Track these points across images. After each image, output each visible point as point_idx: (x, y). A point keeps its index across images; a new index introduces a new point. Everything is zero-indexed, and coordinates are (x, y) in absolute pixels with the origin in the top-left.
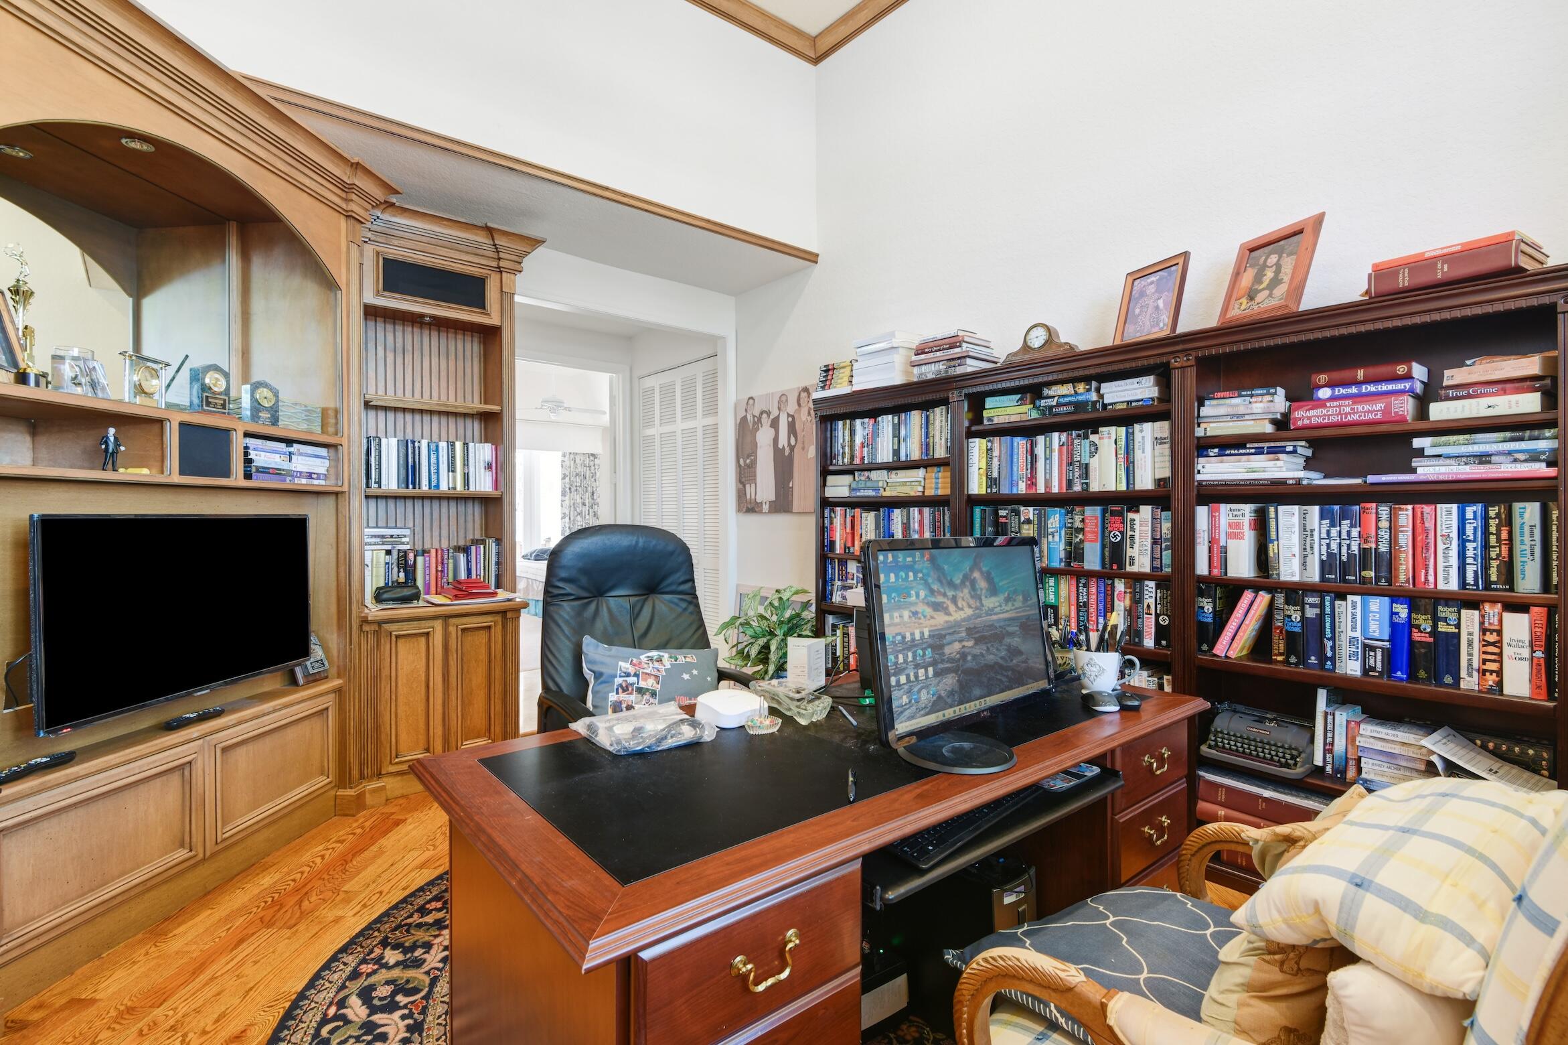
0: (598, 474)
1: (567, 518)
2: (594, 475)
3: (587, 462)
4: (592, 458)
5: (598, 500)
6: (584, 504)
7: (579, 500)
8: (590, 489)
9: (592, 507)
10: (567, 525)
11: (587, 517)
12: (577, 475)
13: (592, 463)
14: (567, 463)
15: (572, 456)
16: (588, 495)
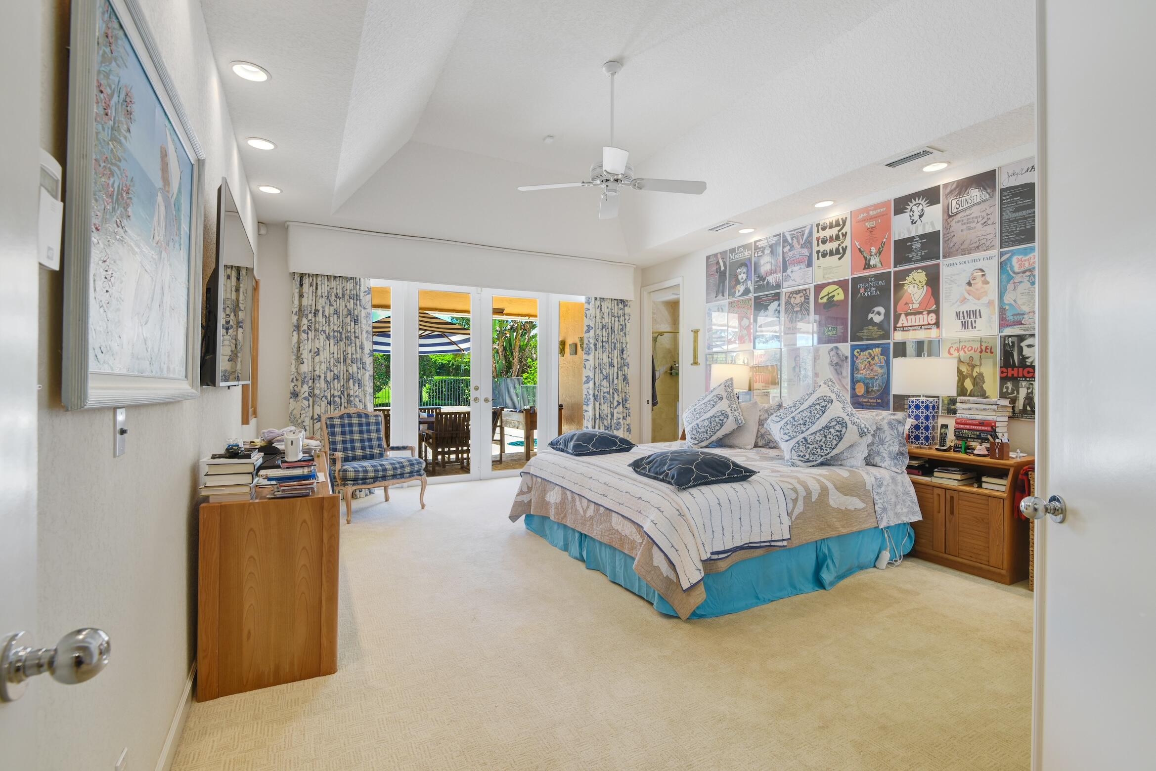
0: (628, 329)
1: (591, 383)
2: (623, 328)
3: (615, 311)
4: (621, 306)
5: (628, 360)
6: (611, 365)
7: (606, 360)
8: (618, 345)
9: (620, 368)
10: (591, 392)
11: (616, 381)
12: (603, 327)
13: (621, 312)
14: (592, 312)
15: (598, 303)
16: (616, 353)
